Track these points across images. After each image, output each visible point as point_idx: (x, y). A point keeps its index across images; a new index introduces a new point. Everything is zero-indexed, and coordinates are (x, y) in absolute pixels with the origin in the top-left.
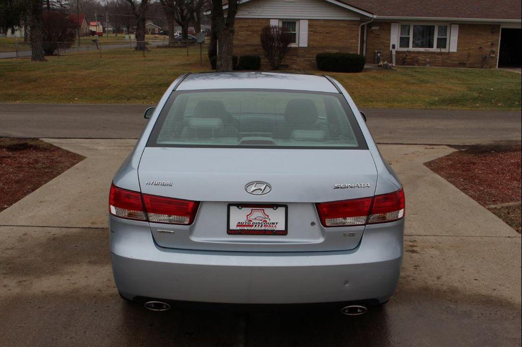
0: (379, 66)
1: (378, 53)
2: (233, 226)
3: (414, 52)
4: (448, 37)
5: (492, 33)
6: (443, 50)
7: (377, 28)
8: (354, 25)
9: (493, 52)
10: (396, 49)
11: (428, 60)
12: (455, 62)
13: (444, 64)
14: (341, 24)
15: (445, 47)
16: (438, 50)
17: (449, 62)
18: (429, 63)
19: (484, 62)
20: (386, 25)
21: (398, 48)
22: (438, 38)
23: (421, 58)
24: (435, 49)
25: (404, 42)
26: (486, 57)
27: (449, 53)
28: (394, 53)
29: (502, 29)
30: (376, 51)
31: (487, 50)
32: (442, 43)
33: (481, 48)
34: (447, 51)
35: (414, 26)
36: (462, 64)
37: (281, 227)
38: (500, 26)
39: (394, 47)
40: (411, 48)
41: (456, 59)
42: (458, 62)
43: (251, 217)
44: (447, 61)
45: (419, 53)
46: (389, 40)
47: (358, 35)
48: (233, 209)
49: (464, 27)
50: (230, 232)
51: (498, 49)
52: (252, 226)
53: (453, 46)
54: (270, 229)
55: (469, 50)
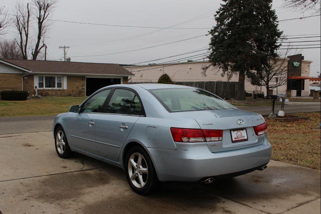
0: (31, 97)
1: (28, 91)
2: (234, 140)
3: (46, 90)
4: (62, 82)
5: (82, 80)
6: (61, 89)
7: (27, 78)
8: (19, 76)
9: (83, 89)
10: (37, 89)
11: (54, 94)
12: (66, 94)
13: (61, 96)
14: (13, 76)
15: (61, 87)
16: (58, 89)
17: (64, 94)
18: (54, 95)
19: (80, 94)
20: (31, 76)
21: (38, 88)
22: (57, 83)
23: (50, 93)
24: (56, 88)
25: (41, 85)
26: (80, 91)
27: (63, 90)
28: (36, 91)
29: (87, 78)
30: (27, 90)
31: (81, 88)
32: (60, 85)
33: (78, 87)
34: (62, 89)
35: (45, 77)
36: (70, 95)
37: (246, 138)
38: (85, 77)
39: (36, 87)
40: (44, 88)
41: (67, 92)
42: (68, 94)
43: (238, 135)
44: (62, 94)
45: (49, 90)
46: (33, 84)
47: (22, 81)
48: (232, 132)
49: (69, 77)
50: (233, 142)
51: (85, 87)
52: (238, 138)
53: (65, 86)
54: (243, 139)
55: (72, 88)
